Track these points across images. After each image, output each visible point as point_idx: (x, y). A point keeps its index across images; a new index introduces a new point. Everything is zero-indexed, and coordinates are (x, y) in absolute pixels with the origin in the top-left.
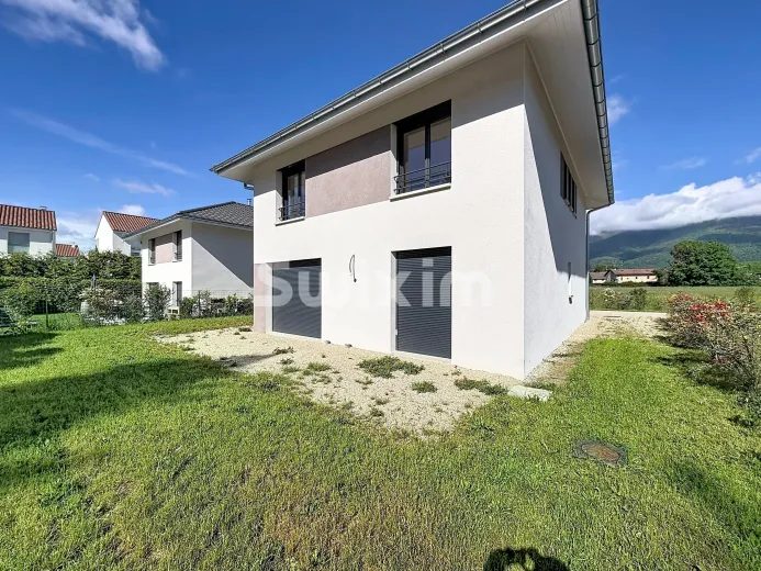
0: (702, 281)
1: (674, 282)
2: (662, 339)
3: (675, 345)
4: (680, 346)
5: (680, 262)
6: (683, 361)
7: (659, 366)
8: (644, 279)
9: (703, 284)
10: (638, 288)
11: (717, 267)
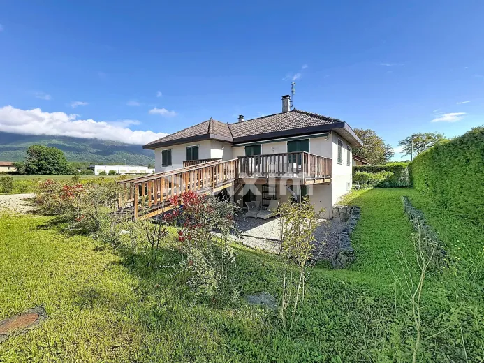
0: (48, 172)
1: (29, 172)
2: (34, 212)
3: (45, 215)
4: (50, 215)
5: (33, 159)
6: (56, 224)
7: (41, 232)
8: (6, 170)
9: (49, 174)
10: (5, 176)
11: (57, 163)
